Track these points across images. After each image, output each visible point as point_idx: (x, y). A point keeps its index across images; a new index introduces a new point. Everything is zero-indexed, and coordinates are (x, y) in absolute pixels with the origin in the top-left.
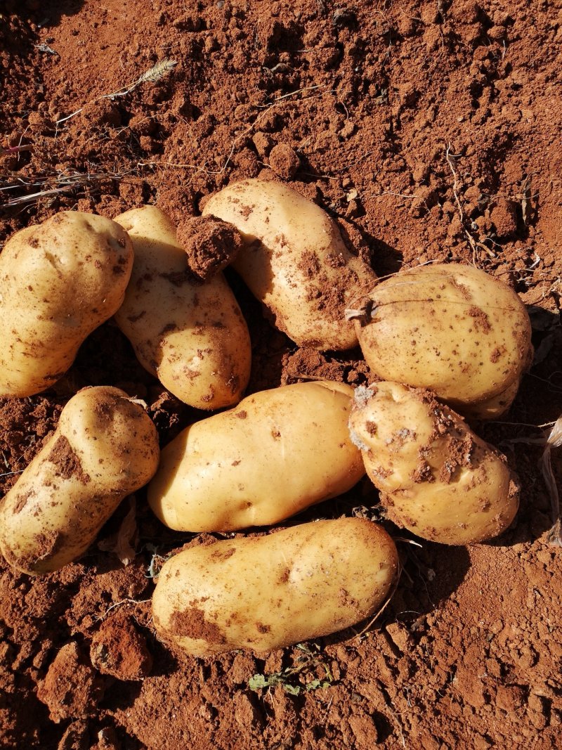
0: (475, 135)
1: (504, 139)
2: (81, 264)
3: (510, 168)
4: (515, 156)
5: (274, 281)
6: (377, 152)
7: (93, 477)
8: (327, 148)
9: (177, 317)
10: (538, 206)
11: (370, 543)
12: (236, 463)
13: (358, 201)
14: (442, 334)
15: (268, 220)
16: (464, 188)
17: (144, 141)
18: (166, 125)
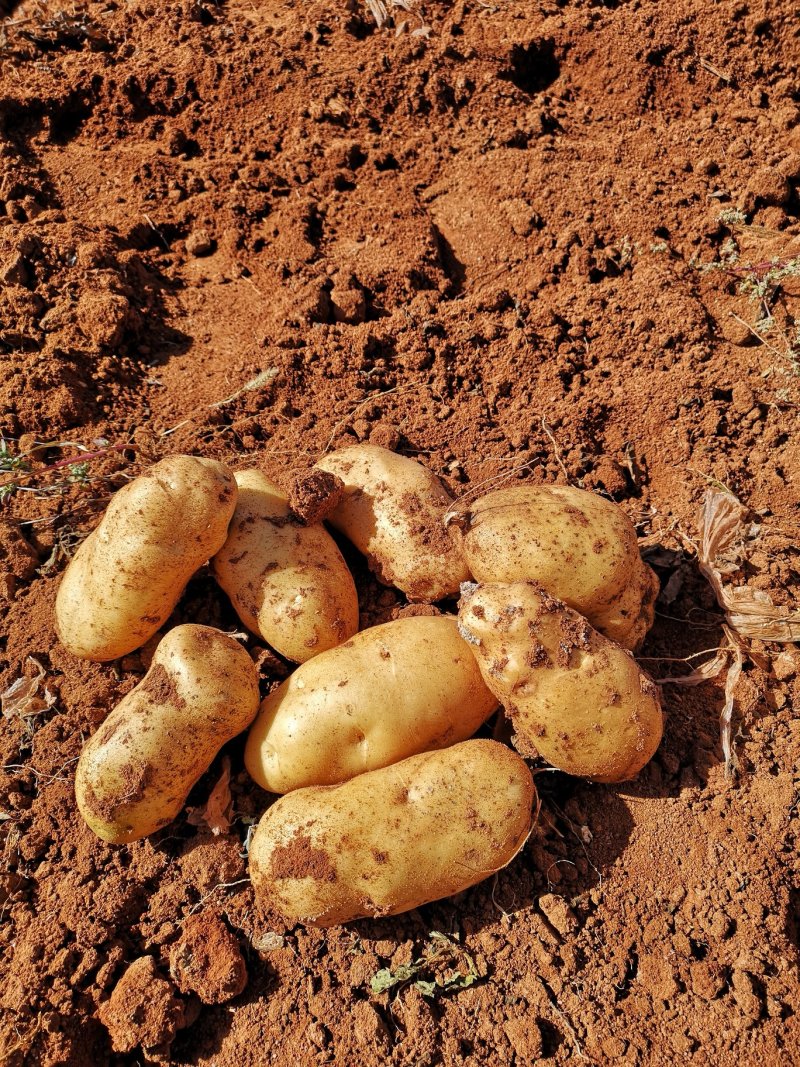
0: (569, 409)
1: (598, 411)
2: (189, 489)
3: (612, 436)
4: (614, 427)
5: (377, 524)
6: (474, 426)
7: (189, 701)
8: (426, 427)
9: (280, 555)
10: (647, 469)
11: (497, 756)
12: (343, 684)
13: (460, 469)
14: (540, 527)
15: (368, 471)
16: (565, 453)
17: (247, 440)
18: (268, 428)
